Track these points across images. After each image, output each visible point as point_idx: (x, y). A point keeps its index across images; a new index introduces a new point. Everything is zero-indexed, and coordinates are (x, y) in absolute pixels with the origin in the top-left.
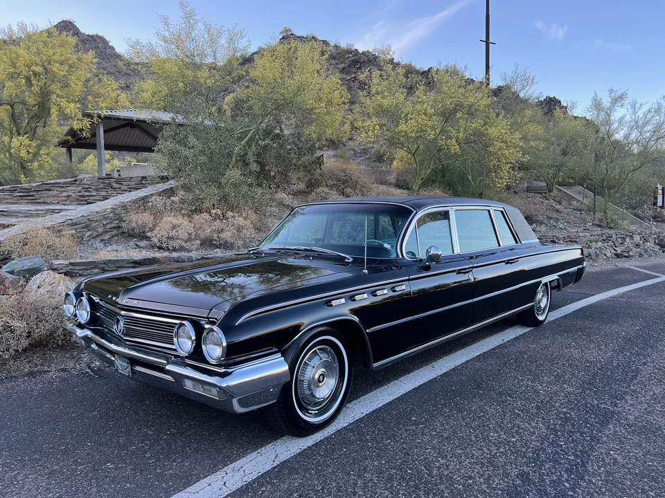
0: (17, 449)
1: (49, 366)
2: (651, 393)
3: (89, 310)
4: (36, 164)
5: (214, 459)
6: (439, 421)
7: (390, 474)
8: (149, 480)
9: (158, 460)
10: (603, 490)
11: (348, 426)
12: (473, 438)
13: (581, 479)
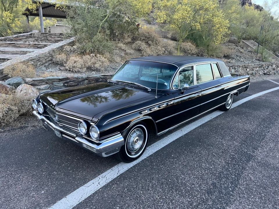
0: (19, 164)
1: (28, 124)
2: (269, 147)
3: (43, 108)
4: (14, 25)
5: (95, 172)
6: (183, 157)
7: (162, 181)
8: (70, 180)
9: (73, 171)
10: (244, 192)
11: (147, 158)
12: (196, 166)
13: (236, 187)
